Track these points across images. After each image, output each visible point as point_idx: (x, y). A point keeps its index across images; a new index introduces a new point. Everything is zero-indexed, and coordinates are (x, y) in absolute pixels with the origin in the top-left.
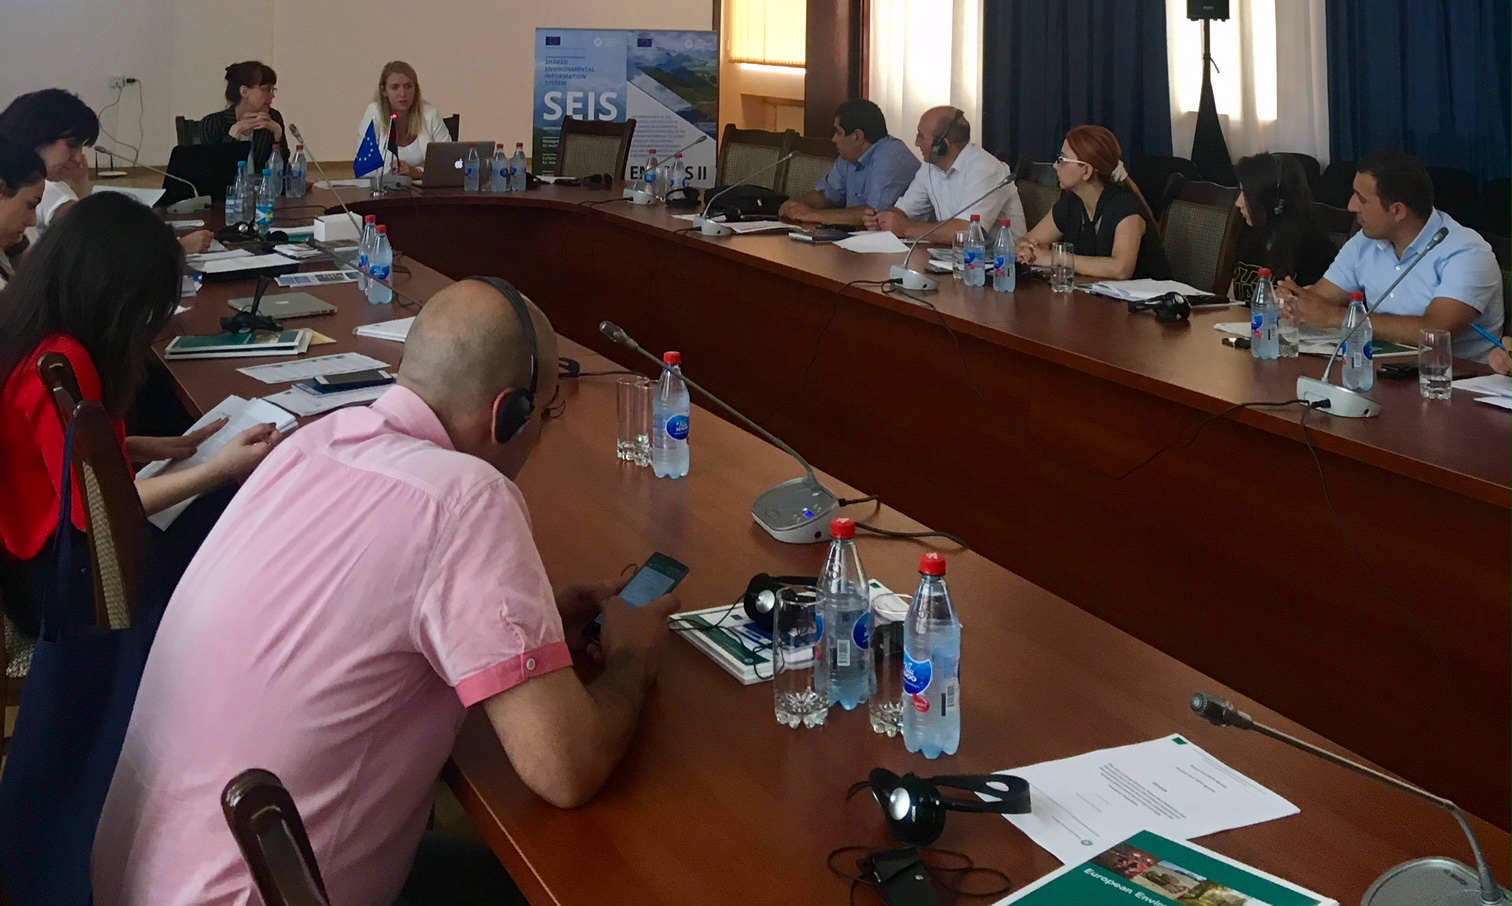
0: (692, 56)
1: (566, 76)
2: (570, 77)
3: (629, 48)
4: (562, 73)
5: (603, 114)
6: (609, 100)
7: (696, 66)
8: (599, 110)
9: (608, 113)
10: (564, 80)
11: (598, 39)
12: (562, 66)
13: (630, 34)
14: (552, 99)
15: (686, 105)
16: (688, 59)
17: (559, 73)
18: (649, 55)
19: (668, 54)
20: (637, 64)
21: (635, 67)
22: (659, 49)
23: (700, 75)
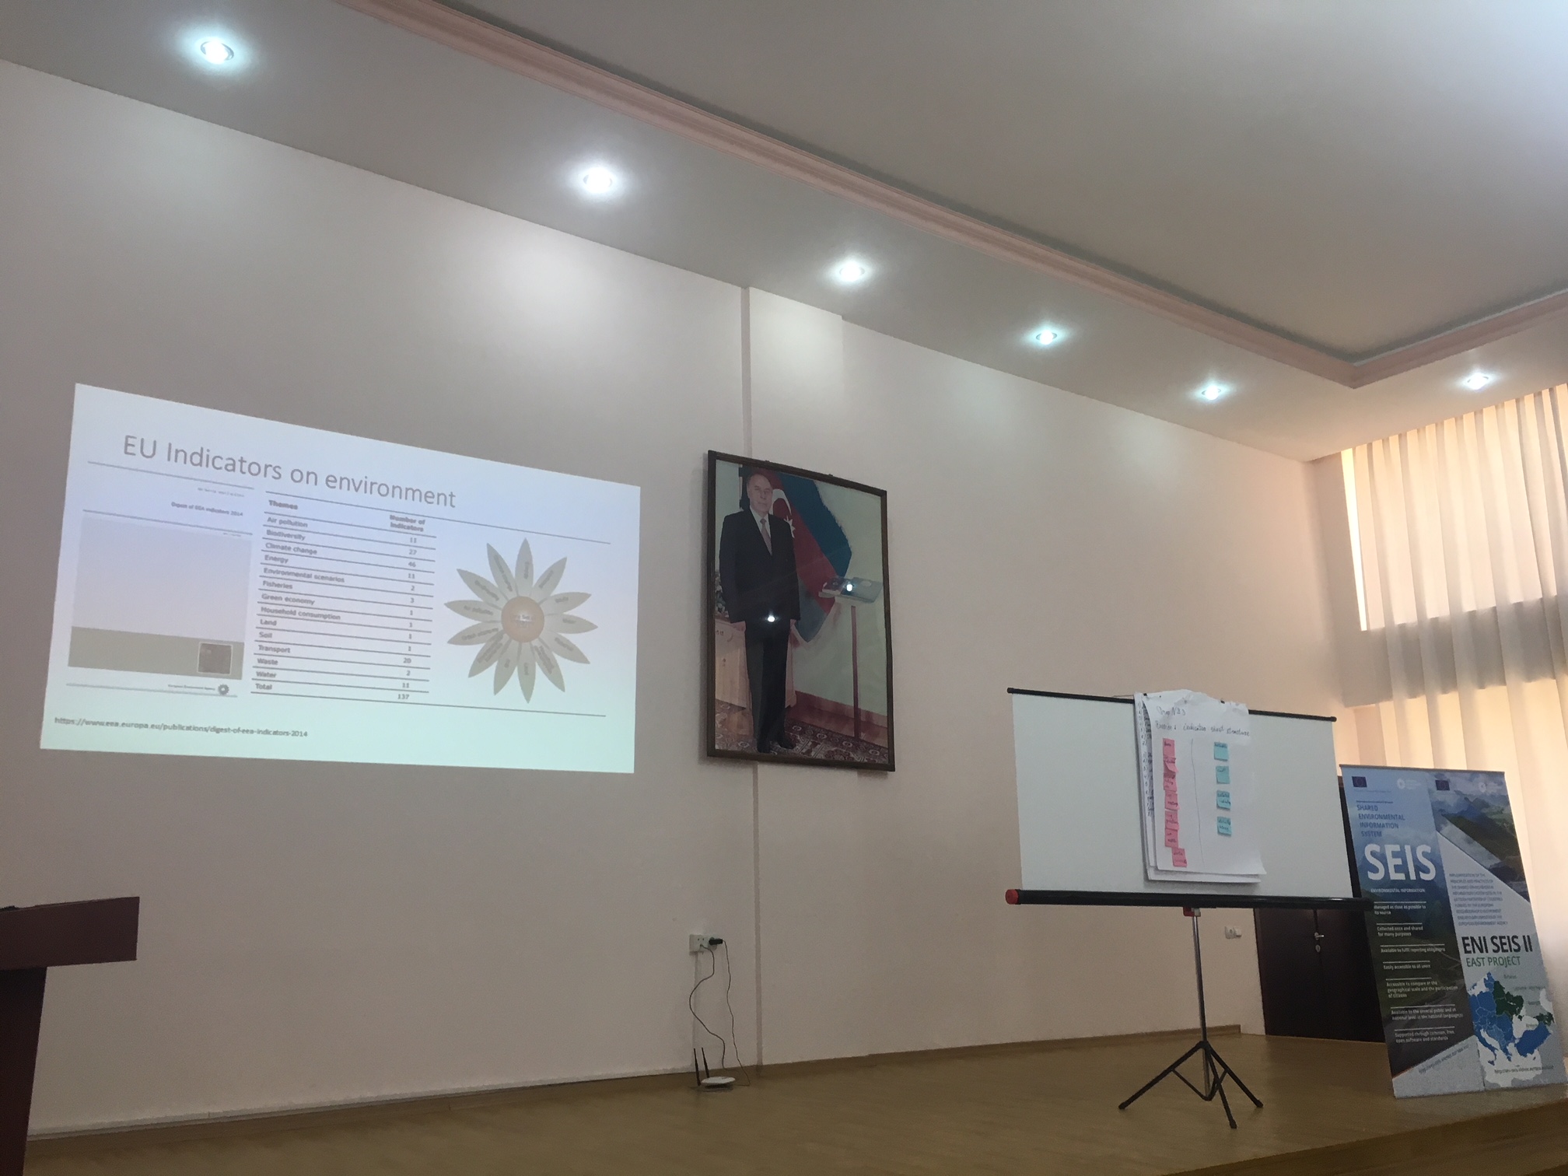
0: (1486, 800)
1: (1380, 826)
2: (1383, 826)
3: (1430, 792)
4: (1376, 821)
5: (1424, 872)
6: (1425, 854)
7: (1494, 814)
8: (1420, 868)
9: (1426, 871)
10: (1377, 829)
11: (1399, 781)
12: (1374, 813)
13: (1427, 774)
14: (1373, 854)
15: (1497, 861)
16: (1487, 805)
17: (1372, 821)
18: (1449, 798)
19: (1466, 799)
20: (1441, 810)
21: (1442, 815)
22: (1458, 793)
23: (1500, 824)
